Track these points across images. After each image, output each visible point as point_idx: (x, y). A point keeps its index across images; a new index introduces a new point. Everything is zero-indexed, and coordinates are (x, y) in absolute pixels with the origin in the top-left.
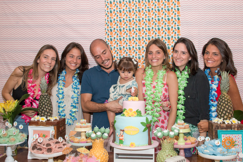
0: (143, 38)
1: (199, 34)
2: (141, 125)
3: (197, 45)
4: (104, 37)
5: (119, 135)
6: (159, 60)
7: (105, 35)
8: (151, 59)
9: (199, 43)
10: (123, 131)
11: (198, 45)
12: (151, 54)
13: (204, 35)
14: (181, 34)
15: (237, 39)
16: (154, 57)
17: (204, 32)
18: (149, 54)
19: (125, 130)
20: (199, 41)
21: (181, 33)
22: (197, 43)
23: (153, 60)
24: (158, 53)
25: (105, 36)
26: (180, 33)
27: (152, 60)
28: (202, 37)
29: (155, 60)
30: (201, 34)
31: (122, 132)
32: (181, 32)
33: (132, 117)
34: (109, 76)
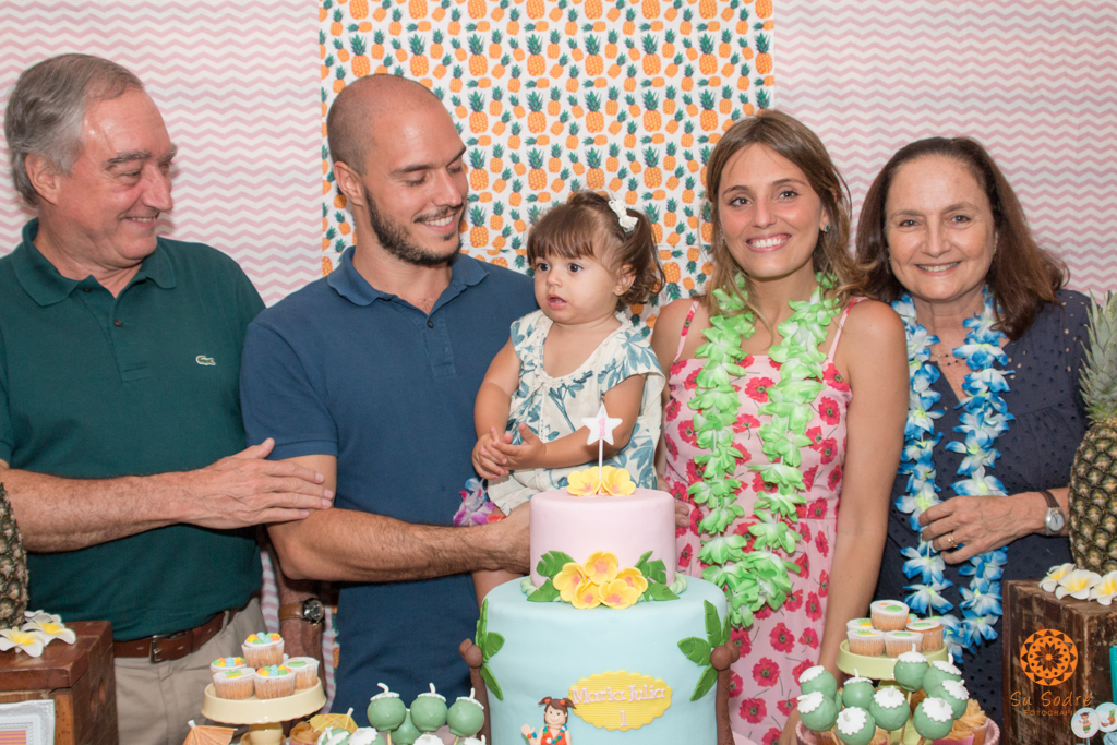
0: (555, 95)
1: (875, 82)
2: (682, 658)
3: (868, 141)
4: (313, 91)
5: (534, 735)
6: (794, 239)
7: (318, 73)
8: (745, 237)
9: (874, 132)
10: (566, 705)
11: (873, 145)
12: (744, 201)
13: (901, 88)
14: (778, 77)
16: (763, 220)
17: (900, 70)
18: (731, 203)
19: (575, 701)
20: (874, 120)
21: (778, 71)
22: (867, 129)
23: (759, 238)
24: (788, 194)
25: (319, 80)
26: (772, 73)
27: (749, 241)
28: (890, 98)
29: (771, 236)
30: (889, 81)
31: (556, 716)
32: (776, 65)
33: (617, 610)
34: (432, 328)
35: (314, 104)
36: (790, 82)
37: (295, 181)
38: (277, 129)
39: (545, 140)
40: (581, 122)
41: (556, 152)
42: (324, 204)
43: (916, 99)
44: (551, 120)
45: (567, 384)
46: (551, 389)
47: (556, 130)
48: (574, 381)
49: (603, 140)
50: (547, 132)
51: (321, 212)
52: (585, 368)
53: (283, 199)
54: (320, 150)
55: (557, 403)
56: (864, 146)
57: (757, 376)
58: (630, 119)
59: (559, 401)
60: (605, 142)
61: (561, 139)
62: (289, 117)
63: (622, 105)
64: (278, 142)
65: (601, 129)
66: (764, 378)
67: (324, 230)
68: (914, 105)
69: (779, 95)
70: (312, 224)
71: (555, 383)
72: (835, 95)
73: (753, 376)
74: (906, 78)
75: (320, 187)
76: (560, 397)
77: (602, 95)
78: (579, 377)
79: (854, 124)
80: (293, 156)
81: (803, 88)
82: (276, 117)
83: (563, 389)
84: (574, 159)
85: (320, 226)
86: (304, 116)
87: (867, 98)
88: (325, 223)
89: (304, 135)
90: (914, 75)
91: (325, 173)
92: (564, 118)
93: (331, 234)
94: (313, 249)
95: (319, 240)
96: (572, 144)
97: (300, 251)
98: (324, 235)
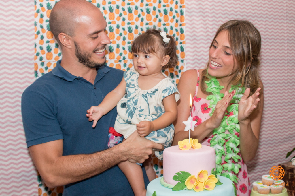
1: (213, 9)
9: (213, 24)
13: (220, 11)
14: (186, 6)
15: (263, 21)
17: (220, 5)
21: (186, 3)
22: (211, 23)
26: (184, 4)
28: (217, 14)
30: (217, 9)
32: (185, 1)
34: (95, 89)
35: (31, 6)
36: (189, 7)
37: (24, 34)
38: (17, 14)
39: (114, 23)
40: (126, 17)
41: (118, 27)
42: (35, 43)
43: (224, 14)
44: (116, 16)
45: (149, 93)
46: (143, 94)
47: (118, 19)
48: (152, 92)
50: (115, 20)
51: (34, 46)
52: (156, 87)
53: (19, 41)
54: (34, 23)
55: (145, 99)
56: (210, 29)
58: (142, 16)
59: (146, 98)
60: (134, 24)
61: (120, 22)
62: (22, 10)
63: (139, 12)
64: (17, 19)
65: (133, 19)
67: (35, 53)
68: (224, 16)
69: (186, 11)
70: (31, 50)
71: (144, 92)
72: (202, 12)
74: (222, 8)
75: (34, 37)
76: (146, 97)
77: (133, 8)
78: (154, 90)
79: (207, 22)
80: (23, 24)
81: (193, 9)
82: (17, 9)
83: (148, 94)
84: (124, 29)
85: (34, 51)
86: (28, 10)
87: (211, 13)
88: (36, 50)
89: (28, 17)
90: (223, 7)
91: (36, 31)
92: (121, 15)
93: (38, 54)
94: (31, 60)
95: (33, 56)
96: (123, 24)
97: (26, 60)
98: (35, 54)
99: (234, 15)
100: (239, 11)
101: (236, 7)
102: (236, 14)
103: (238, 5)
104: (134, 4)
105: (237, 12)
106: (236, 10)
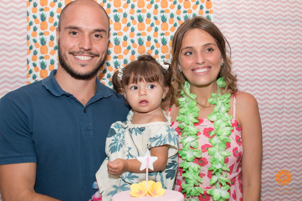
0: (125, 15)
1: (252, 13)
3: (249, 36)
6: (213, 68)
8: (192, 68)
9: (252, 33)
11: (251, 38)
12: (191, 53)
13: (262, 16)
14: (214, 10)
16: (200, 61)
17: (261, 9)
18: (185, 54)
20: (252, 28)
21: (214, 8)
22: (249, 31)
23: (198, 69)
24: (210, 50)
26: (212, 9)
27: (193, 70)
28: (258, 20)
29: (204, 68)
30: (257, 13)
32: (213, 5)
34: (85, 112)
35: (24, 17)
36: (219, 12)
37: (15, 49)
38: (8, 28)
39: (121, 34)
40: (136, 27)
41: (125, 39)
42: (27, 59)
43: (268, 20)
44: (123, 26)
47: (126, 30)
49: (144, 34)
50: (122, 30)
51: (26, 63)
53: (10, 57)
54: (26, 37)
56: (248, 38)
57: (206, 127)
58: (155, 26)
60: (146, 35)
61: (128, 33)
62: (13, 23)
63: (152, 20)
64: (8, 33)
65: (144, 29)
66: (209, 128)
67: (28, 70)
68: (267, 22)
69: (215, 17)
70: (23, 67)
72: (237, 18)
73: (205, 127)
74: (264, 12)
75: (26, 52)
77: (144, 16)
79: (244, 29)
80: (15, 39)
81: (224, 15)
82: (7, 22)
84: (133, 41)
85: (26, 68)
86: (19, 22)
87: (249, 19)
88: (28, 67)
89: (20, 30)
90: (266, 11)
91: (28, 46)
92: (129, 25)
93: (30, 72)
94: (23, 78)
95: (25, 74)
96: (132, 35)
97: (17, 78)
98: (28, 72)
99: (282, 20)
100: (289, 15)
101: (284, 10)
102: (284, 19)
103: (288, 8)
104: (146, 12)
105: (286, 16)
106: (284, 14)
